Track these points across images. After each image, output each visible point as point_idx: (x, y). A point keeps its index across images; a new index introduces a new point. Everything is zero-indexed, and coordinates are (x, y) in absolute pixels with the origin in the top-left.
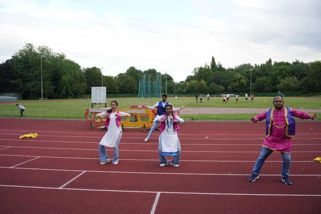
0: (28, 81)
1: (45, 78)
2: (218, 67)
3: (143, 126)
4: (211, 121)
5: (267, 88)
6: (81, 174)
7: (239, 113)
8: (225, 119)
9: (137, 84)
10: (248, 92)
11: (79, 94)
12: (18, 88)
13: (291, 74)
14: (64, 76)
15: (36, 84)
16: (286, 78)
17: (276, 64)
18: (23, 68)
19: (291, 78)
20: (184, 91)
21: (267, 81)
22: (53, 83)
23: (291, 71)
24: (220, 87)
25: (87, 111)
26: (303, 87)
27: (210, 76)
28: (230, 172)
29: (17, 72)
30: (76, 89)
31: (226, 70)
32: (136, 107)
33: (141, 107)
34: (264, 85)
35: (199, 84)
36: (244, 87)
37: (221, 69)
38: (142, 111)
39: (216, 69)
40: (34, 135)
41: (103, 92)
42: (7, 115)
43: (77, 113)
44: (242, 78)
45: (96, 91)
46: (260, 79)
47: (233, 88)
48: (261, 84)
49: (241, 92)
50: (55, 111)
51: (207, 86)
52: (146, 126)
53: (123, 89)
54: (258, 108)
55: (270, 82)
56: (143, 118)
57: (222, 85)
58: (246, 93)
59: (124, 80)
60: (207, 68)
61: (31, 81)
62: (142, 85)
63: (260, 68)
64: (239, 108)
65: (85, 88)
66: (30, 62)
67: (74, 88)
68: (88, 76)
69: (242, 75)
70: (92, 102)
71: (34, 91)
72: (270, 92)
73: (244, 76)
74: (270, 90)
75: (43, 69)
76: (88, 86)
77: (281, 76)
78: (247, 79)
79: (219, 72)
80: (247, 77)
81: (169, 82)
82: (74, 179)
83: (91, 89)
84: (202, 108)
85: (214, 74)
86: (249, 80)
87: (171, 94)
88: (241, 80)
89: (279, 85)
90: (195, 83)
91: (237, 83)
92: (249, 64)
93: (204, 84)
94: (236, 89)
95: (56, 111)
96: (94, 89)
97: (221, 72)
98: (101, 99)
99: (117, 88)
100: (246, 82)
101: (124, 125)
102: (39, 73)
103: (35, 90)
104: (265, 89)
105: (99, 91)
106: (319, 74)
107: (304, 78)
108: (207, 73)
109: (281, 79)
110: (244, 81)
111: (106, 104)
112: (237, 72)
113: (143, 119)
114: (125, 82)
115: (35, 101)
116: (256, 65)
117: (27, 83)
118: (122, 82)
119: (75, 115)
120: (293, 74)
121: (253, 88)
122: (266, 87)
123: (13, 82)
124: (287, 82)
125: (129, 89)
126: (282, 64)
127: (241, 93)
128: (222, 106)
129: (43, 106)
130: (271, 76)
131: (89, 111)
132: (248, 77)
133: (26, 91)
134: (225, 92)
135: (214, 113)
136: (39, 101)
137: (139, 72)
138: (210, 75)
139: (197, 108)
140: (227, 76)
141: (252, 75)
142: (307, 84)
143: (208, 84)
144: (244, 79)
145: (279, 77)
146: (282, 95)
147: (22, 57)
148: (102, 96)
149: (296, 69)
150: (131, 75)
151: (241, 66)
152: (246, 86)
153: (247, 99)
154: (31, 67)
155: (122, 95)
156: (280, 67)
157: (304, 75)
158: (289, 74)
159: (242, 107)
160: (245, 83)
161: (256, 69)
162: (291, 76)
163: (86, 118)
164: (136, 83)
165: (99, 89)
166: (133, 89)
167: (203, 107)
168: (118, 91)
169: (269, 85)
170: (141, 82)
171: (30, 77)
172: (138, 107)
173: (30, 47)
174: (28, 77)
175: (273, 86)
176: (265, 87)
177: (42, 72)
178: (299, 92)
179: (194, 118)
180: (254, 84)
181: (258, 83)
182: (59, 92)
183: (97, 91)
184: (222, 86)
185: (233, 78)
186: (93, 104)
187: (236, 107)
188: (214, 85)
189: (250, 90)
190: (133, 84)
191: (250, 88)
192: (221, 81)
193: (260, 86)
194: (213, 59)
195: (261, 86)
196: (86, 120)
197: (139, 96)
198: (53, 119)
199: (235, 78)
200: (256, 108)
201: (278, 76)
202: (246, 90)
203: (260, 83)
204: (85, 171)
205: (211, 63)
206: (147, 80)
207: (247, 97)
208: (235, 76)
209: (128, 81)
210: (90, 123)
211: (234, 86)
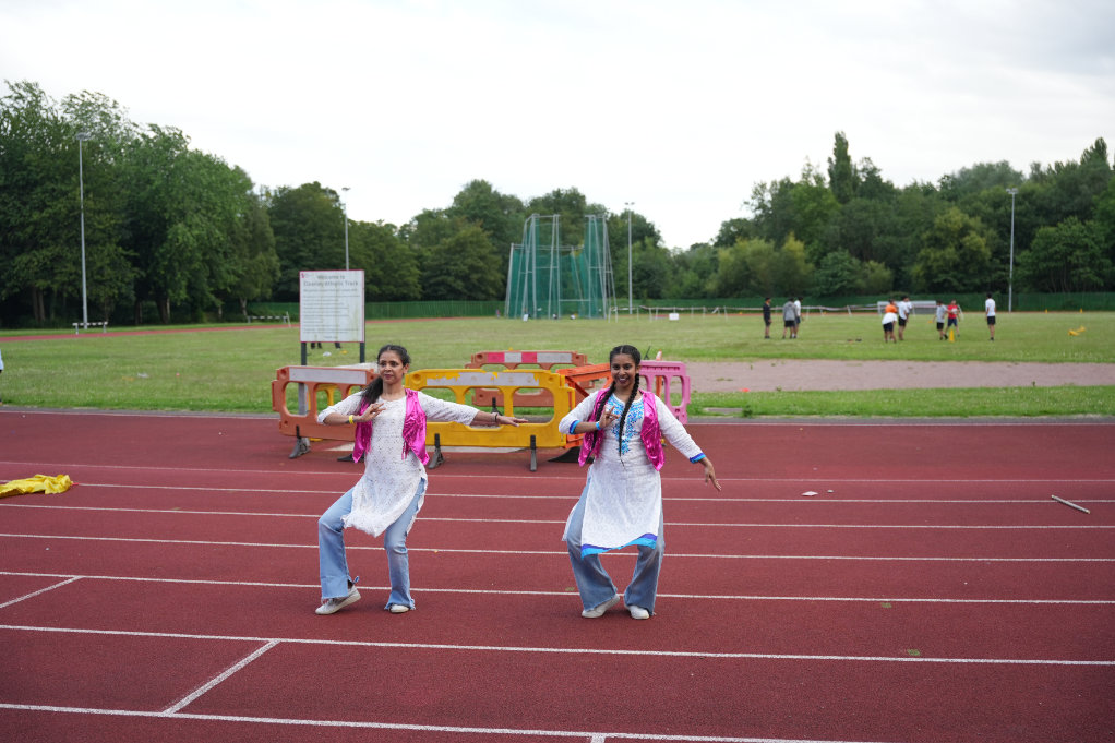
0: (20, 247)
1: (99, 235)
2: (863, 177)
3: (527, 443)
4: (831, 419)
5: (1087, 273)
6: (261, 651)
7: (957, 386)
8: (893, 413)
9: (498, 258)
10: (997, 289)
11: (244, 305)
14: (180, 225)
15: (57, 259)
20: (711, 285)
21: (1086, 240)
22: (131, 253)
24: (872, 270)
25: (283, 376)
27: (825, 222)
28: (913, 648)
30: (232, 279)
31: (897, 192)
32: (496, 359)
33: (518, 358)
34: (1069, 258)
35: (777, 254)
36: (982, 270)
37: (876, 187)
38: (524, 379)
39: (855, 186)
40: (56, 484)
41: (353, 293)
43: (237, 386)
44: (974, 229)
45: (318, 288)
46: (1051, 230)
47: (929, 275)
48: (1056, 252)
49: (965, 292)
50: (141, 378)
51: (811, 266)
52: (539, 443)
53: (440, 279)
54: (1044, 361)
55: (1097, 243)
56: (527, 410)
57: (880, 262)
58: (990, 297)
59: (445, 240)
60: (813, 182)
61: (36, 246)
62: (523, 260)
63: (1055, 183)
64: (959, 360)
65: (270, 278)
66: (29, 164)
67: (225, 275)
68: (285, 222)
69: (972, 215)
70: (303, 340)
71: (49, 290)
72: (1099, 289)
73: (978, 218)
74: (1096, 279)
75: (87, 192)
76: (284, 268)
78: (992, 232)
79: (865, 202)
80: (995, 223)
81: (644, 247)
82: (229, 672)
83: (297, 281)
84: (791, 364)
85: (843, 213)
86: (1004, 236)
87: (650, 301)
88: (967, 238)
90: (758, 253)
91: (950, 252)
92: (1005, 165)
93: (799, 254)
94: (942, 277)
95: (145, 375)
96: (309, 281)
97: (873, 201)
98: (344, 323)
99: (413, 275)
100: (986, 245)
101: (442, 441)
102: (73, 209)
103: (55, 287)
104: (1075, 279)
105: (333, 287)
108: (812, 205)
110: (981, 241)
111: (362, 346)
112: (950, 200)
113: (529, 413)
114: (449, 251)
115: (53, 336)
116: (1037, 167)
117: (18, 254)
118: (435, 248)
119: (230, 396)
121: (1020, 271)
122: (1083, 266)
125: (465, 278)
127: (966, 298)
128: (879, 354)
129: (87, 357)
130: (1106, 216)
131: (288, 376)
132: (1000, 225)
133: (17, 290)
134: (894, 290)
135: (842, 388)
136: (74, 336)
137: (511, 203)
138: (824, 217)
139: (768, 363)
140: (902, 220)
141: (1017, 214)
143: (816, 258)
144: (982, 235)
148: (344, 312)
150: (473, 218)
151: (964, 173)
152: (988, 263)
153: (991, 321)
154: (37, 183)
155: (434, 304)
159: (969, 358)
160: (987, 252)
161: (1038, 187)
163: (276, 406)
164: (495, 253)
165: (333, 281)
166: (478, 280)
167: (796, 357)
168: (417, 291)
169: (1093, 257)
170: (518, 251)
171: (29, 230)
172: (506, 361)
173: (29, 98)
174: (23, 226)
176: (1076, 267)
177: (87, 210)
179: (754, 410)
180: (1025, 253)
181: (1045, 248)
182: (160, 296)
183: (326, 288)
184: (882, 265)
185: (931, 225)
186: (308, 346)
187: (943, 360)
188: (842, 259)
189: (1006, 283)
190: (482, 258)
191: (1008, 271)
192: (878, 241)
193: (1052, 264)
194: (841, 145)
195: (1060, 264)
196: (276, 416)
197: (507, 311)
198: (135, 412)
199: (941, 230)
200: (1032, 361)
202: (988, 280)
203: (1051, 250)
204: (273, 642)
205: (830, 160)
206: (543, 238)
207: (992, 313)
208: (938, 221)
209: (458, 243)
210: (294, 432)
211: (935, 265)
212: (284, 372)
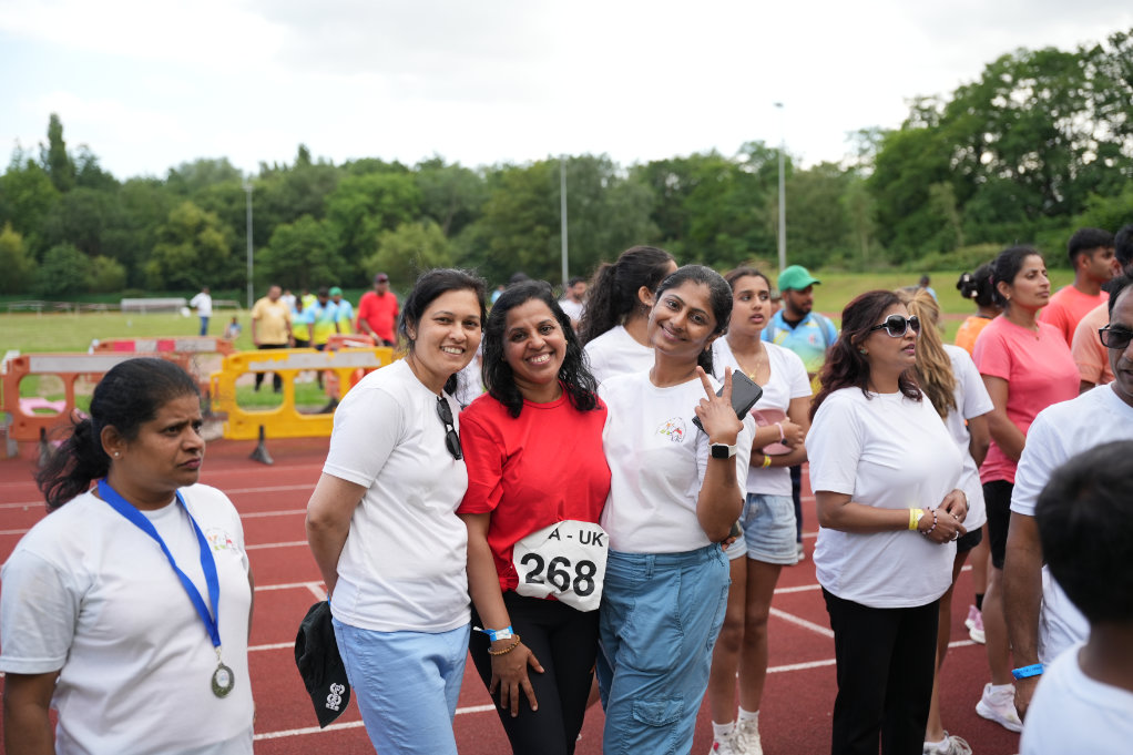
2: (80, 165)
5: (324, 271)
10: (237, 288)
13: (416, 210)
16: (403, 229)
19: (419, 226)
21: (322, 240)
23: (416, 197)
24: (102, 266)
25: (18, 368)
27: (45, 213)
31: (118, 184)
34: (308, 257)
36: (221, 266)
37: (94, 177)
39: (73, 175)
44: (209, 225)
46: (288, 228)
47: (166, 271)
48: (295, 251)
51: (31, 261)
55: (333, 242)
57: (111, 258)
63: (283, 180)
69: (209, 209)
73: (214, 214)
77: (379, 218)
78: (229, 229)
79: (86, 192)
80: (231, 219)
85: (63, 202)
86: (240, 228)
88: (204, 234)
89: (375, 258)
91: (187, 249)
92: (225, 161)
93: (17, 247)
94: (180, 275)
97: (96, 191)
100: (225, 242)
104: (313, 278)
106: (525, 214)
107: (473, 231)
108: (26, 194)
109: (379, 230)
110: (218, 237)
112: (181, 193)
120: (425, 213)
121: (259, 269)
122: (321, 265)
124: (404, 246)
126: (370, 166)
130: (338, 216)
131: (28, 367)
132: (236, 221)
134: (128, 287)
138: (42, 207)
140: (132, 213)
141: (255, 210)
142: (486, 253)
143: (34, 252)
144: (218, 230)
145: (371, 223)
149: (435, 189)
151: (185, 167)
152: (226, 261)
156: (369, 178)
157: (465, 218)
158: (408, 209)
160: (225, 249)
161: (266, 184)
162: (416, 218)
169: (329, 255)
175: (350, 262)
176: (314, 265)
180: (264, 252)
181: (284, 246)
184: (114, 261)
185: (164, 221)
188: (67, 255)
189: (246, 281)
191: (246, 268)
192: (106, 235)
193: (291, 263)
194: (56, 129)
195: (299, 262)
199: (176, 224)
201: (366, 219)
203: (291, 248)
205: (41, 145)
208: (173, 215)
210: (37, 434)
211: (172, 263)
212: (19, 362)
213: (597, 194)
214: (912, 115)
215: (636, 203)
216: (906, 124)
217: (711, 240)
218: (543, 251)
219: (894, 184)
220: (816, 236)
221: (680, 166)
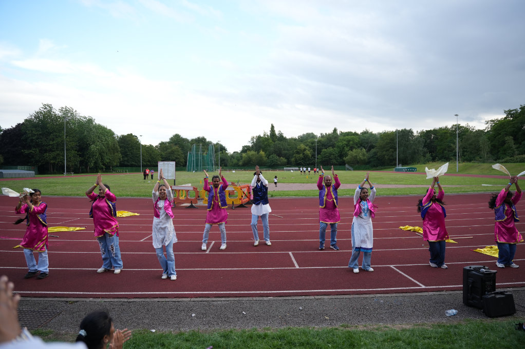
0: (46, 151)
1: (70, 148)
2: (278, 135)
5: (334, 161)
9: (183, 155)
10: (313, 164)
11: (111, 168)
12: (33, 160)
13: (359, 145)
14: (93, 145)
15: (58, 154)
16: (354, 150)
17: (342, 133)
18: (40, 134)
19: (359, 150)
20: (241, 163)
22: (79, 153)
23: (359, 142)
24: (282, 159)
26: (371, 159)
29: (32, 140)
30: (108, 161)
31: (287, 139)
34: (330, 157)
35: (258, 155)
36: (309, 159)
37: (282, 138)
39: (276, 138)
41: (172, 167)
42: (55, 193)
44: (307, 150)
45: (163, 166)
46: (326, 150)
47: (296, 161)
51: (266, 158)
55: (336, 153)
57: (284, 157)
59: (168, 150)
60: (266, 137)
61: (51, 151)
62: (191, 156)
63: (326, 138)
65: (119, 160)
66: (48, 127)
67: (106, 159)
68: (123, 144)
69: (306, 146)
71: (54, 163)
72: (337, 165)
73: (308, 147)
74: (337, 163)
75: (67, 136)
76: (123, 157)
77: (349, 147)
78: (311, 150)
79: (280, 142)
81: (222, 153)
83: (157, 164)
85: (274, 145)
86: (314, 151)
88: (305, 152)
89: (347, 158)
90: (253, 155)
91: (301, 155)
92: (312, 133)
93: (263, 155)
96: (161, 164)
97: (282, 142)
102: (62, 141)
103: (56, 163)
104: (331, 162)
105: (167, 166)
106: (387, 146)
107: (373, 150)
108: (266, 142)
109: (349, 150)
110: (309, 152)
112: (300, 142)
114: (169, 153)
116: (322, 134)
118: (165, 152)
120: (361, 146)
121: (318, 160)
123: (27, 152)
124: (355, 154)
126: (349, 134)
130: (338, 147)
132: (313, 148)
133: (44, 163)
134: (288, 164)
136: (64, 177)
137: (185, 140)
138: (269, 146)
140: (289, 147)
141: (317, 146)
142: (376, 156)
143: (268, 156)
145: (346, 149)
146: (350, 168)
147: (39, 121)
148: (170, 172)
149: (364, 139)
150: (176, 144)
151: (304, 135)
154: (51, 133)
156: (347, 137)
157: (372, 147)
158: (357, 145)
160: (310, 155)
161: (322, 139)
162: (359, 147)
165: (167, 164)
169: (335, 157)
170: (190, 154)
171: (51, 146)
173: (48, 108)
174: (47, 145)
175: (341, 159)
176: (332, 159)
177: (66, 141)
178: (368, 165)
180: (319, 156)
181: (324, 155)
182: (86, 165)
183: (165, 166)
185: (296, 149)
188: (275, 157)
190: (179, 155)
191: (315, 160)
192: (284, 152)
193: (326, 159)
194: (273, 127)
195: (328, 159)
197: (187, 170)
199: (299, 149)
203: (326, 155)
205: (270, 131)
206: (197, 150)
208: (298, 147)
209: (172, 151)
211: (298, 158)
213: (408, 140)
214: (507, 115)
215: (419, 142)
216: (506, 118)
217: (443, 152)
218: (392, 156)
219: (500, 136)
220: (473, 152)
221: (435, 132)
